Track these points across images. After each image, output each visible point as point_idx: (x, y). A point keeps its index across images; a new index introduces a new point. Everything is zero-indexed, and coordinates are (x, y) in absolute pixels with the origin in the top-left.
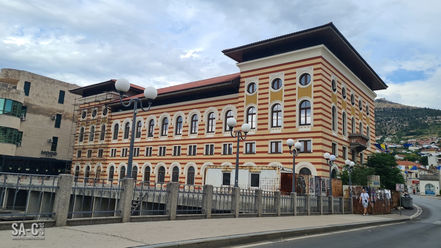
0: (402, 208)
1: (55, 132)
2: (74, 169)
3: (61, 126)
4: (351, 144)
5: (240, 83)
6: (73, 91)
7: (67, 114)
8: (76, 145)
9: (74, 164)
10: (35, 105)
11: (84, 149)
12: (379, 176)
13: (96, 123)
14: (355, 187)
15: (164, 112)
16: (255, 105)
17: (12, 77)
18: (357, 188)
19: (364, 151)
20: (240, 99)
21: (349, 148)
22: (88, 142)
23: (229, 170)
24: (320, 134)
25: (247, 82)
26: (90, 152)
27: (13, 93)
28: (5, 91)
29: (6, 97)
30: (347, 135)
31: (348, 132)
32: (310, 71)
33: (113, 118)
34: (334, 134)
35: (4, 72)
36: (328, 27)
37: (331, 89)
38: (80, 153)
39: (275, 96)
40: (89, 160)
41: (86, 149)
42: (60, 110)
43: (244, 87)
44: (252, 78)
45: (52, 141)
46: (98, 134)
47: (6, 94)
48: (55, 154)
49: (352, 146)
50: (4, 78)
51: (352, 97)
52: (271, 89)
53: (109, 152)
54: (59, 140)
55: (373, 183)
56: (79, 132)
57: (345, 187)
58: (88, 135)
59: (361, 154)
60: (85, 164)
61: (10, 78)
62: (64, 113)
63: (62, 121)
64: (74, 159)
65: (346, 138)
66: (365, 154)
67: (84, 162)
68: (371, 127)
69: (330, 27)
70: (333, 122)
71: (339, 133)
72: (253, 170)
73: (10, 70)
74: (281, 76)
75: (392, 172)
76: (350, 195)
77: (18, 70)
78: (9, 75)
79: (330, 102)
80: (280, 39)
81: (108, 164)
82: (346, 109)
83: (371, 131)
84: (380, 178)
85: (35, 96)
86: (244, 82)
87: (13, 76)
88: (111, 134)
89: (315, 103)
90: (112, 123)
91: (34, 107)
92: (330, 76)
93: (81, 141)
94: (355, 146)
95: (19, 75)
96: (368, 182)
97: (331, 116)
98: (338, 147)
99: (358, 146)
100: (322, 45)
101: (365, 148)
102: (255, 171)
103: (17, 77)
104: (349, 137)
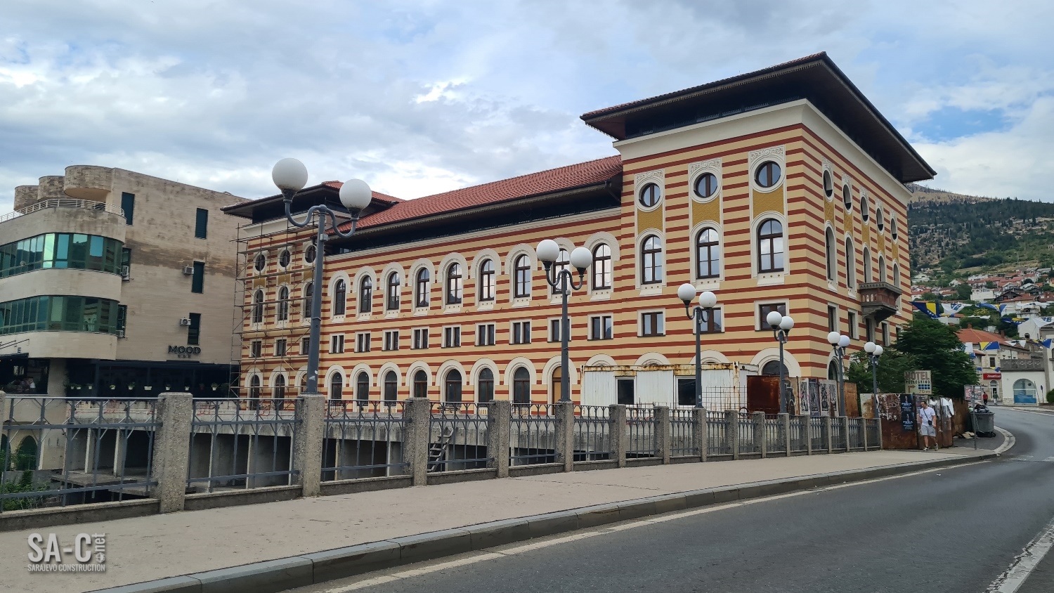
0: (972, 434)
1: (193, 303)
2: (246, 384)
3: (206, 288)
4: (864, 305)
5: (622, 184)
6: (231, 211)
7: (216, 260)
8: (246, 329)
9: (247, 371)
10: (147, 245)
11: (267, 337)
12: (929, 372)
13: (292, 279)
14: (884, 396)
15: (451, 252)
16: (658, 231)
17: (93, 184)
18: (889, 397)
19: (891, 319)
20: (624, 220)
21: (860, 313)
22: (276, 322)
23: (631, 373)
24: (805, 290)
25: (639, 181)
26: (282, 344)
27: (103, 222)
28: (86, 218)
29: (89, 230)
30: (856, 286)
31: (858, 281)
32: (778, 155)
33: (330, 267)
34: (832, 287)
35: (76, 174)
36: (816, 63)
37: (822, 192)
38: (257, 348)
39: (701, 213)
40: (283, 362)
41: (273, 337)
42: (200, 253)
43: (632, 193)
44: (650, 173)
45: (189, 323)
46: (298, 305)
47: (89, 223)
48: (197, 351)
49: (866, 310)
50: (75, 186)
51: (863, 202)
52: (692, 196)
53: (328, 342)
54: (202, 320)
55: (917, 385)
56: (252, 300)
57: (865, 397)
58: (274, 308)
59: (884, 325)
60: (271, 370)
61: (90, 186)
62: (210, 259)
63: (207, 278)
64: (245, 360)
65: (853, 294)
66: (892, 324)
67: (270, 367)
68: (901, 265)
69: (821, 62)
70: (828, 262)
71: (840, 284)
72: (682, 373)
73: (87, 168)
74: (715, 168)
75: (952, 361)
76: (875, 412)
77: (105, 168)
78: (87, 179)
79: (822, 221)
80: (713, 90)
81: (327, 368)
82: (852, 231)
83: (902, 274)
84: (932, 374)
85: (145, 223)
86: (632, 182)
87: (97, 182)
88: (329, 302)
89: (791, 225)
90: (329, 278)
91: (144, 249)
92: (820, 163)
93: (258, 319)
94: (873, 310)
95: (109, 179)
96: (907, 385)
97: (824, 250)
98: (840, 314)
99: (879, 308)
100: (804, 101)
101: (892, 312)
102: (687, 373)
103: (104, 183)
104: (860, 291)
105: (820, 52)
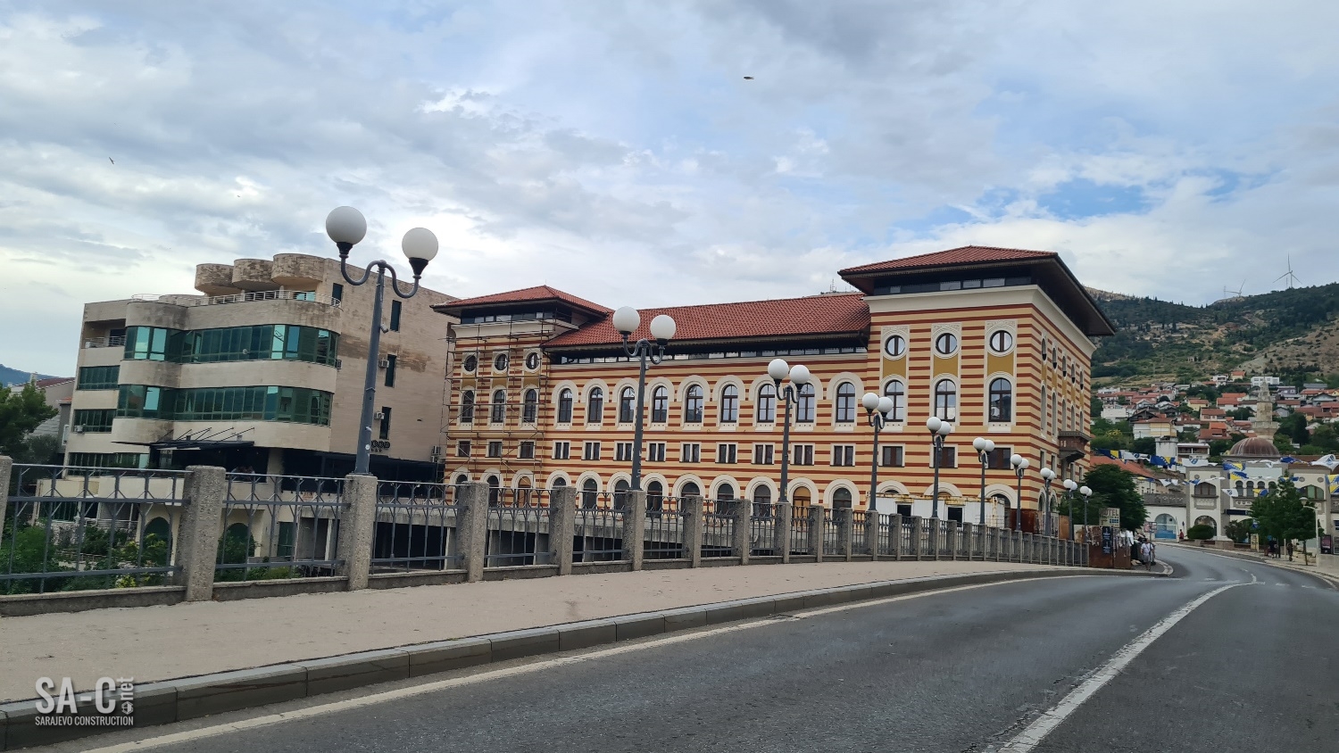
1: (385, 397)
2: (451, 481)
3: (396, 382)
4: (1061, 449)
5: (870, 333)
6: (446, 309)
7: (406, 353)
8: (452, 428)
9: (453, 470)
10: (350, 337)
11: (479, 438)
12: (1118, 510)
13: (509, 383)
14: (1091, 527)
15: (691, 375)
16: (903, 378)
17: (308, 273)
18: (1094, 528)
19: (1079, 461)
20: (870, 365)
21: (1058, 456)
22: (489, 424)
23: (909, 501)
24: (1028, 439)
25: (886, 332)
26: (495, 448)
30: (1057, 434)
31: (1059, 429)
32: (1011, 326)
33: (555, 375)
34: (1043, 436)
35: (290, 263)
36: (1048, 260)
37: (1040, 357)
38: (465, 447)
39: (941, 366)
40: (502, 464)
41: (485, 439)
42: (393, 346)
43: (879, 342)
44: (895, 327)
45: (383, 418)
46: (516, 409)
48: (387, 446)
49: (1062, 454)
50: (289, 275)
51: (1064, 360)
52: (934, 351)
53: (551, 448)
54: (392, 413)
55: (1108, 520)
56: (460, 400)
57: (1078, 528)
58: (487, 410)
59: (1072, 465)
60: (483, 471)
61: (305, 275)
62: (401, 352)
63: (398, 371)
64: (450, 459)
65: (1055, 441)
66: (1077, 464)
67: (480, 467)
68: (1085, 412)
69: (1054, 260)
70: (1042, 415)
71: (1049, 433)
72: (952, 502)
73: (302, 257)
74: (956, 329)
75: (1129, 500)
76: (1084, 538)
77: (319, 258)
78: (302, 268)
79: (1040, 381)
80: (960, 268)
81: (549, 473)
82: (1056, 387)
83: (1085, 420)
84: (1121, 513)
85: (350, 315)
86: (879, 333)
87: (311, 271)
88: (553, 409)
89: (1018, 385)
90: (553, 386)
91: (349, 341)
92: (1040, 333)
93: (466, 419)
94: (1068, 454)
95: (322, 270)
96: (1101, 519)
97: (1040, 405)
98: (1047, 457)
99: (1074, 453)
100: (1036, 287)
101: (1081, 456)
102: (956, 503)
103: (317, 273)
104: (1059, 438)
105: (1054, 251)
